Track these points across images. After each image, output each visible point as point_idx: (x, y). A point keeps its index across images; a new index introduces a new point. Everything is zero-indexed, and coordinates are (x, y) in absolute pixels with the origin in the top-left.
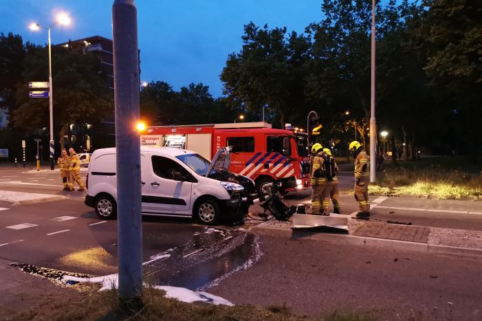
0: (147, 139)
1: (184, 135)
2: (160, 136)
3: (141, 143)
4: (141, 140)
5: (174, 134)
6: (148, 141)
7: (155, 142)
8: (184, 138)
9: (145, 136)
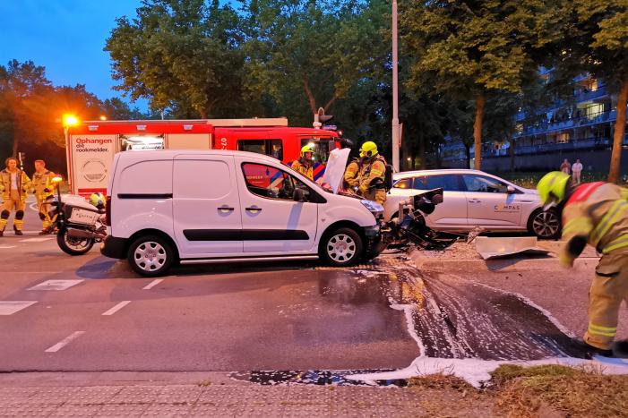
0: (86, 141)
1: (162, 136)
2: (113, 137)
3: (75, 148)
4: (75, 144)
5: (142, 133)
6: (87, 146)
7: (104, 146)
8: (161, 140)
9: (84, 137)
